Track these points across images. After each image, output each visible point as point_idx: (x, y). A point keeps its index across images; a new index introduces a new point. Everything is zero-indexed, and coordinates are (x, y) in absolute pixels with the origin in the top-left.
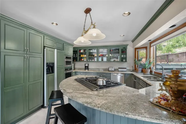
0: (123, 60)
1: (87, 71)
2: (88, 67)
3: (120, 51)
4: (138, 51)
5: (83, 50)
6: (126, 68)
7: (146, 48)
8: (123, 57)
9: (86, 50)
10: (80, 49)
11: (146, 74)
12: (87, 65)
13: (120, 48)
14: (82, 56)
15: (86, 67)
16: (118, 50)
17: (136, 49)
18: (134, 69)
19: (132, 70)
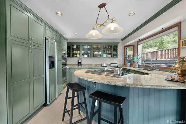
0: (115, 56)
1: (80, 67)
2: (81, 63)
3: (112, 48)
4: (126, 49)
5: (76, 46)
6: (117, 64)
7: (133, 46)
8: (114, 53)
9: (79, 46)
10: (74, 45)
11: (135, 67)
12: (80, 61)
13: (112, 45)
14: (74, 52)
15: (79, 63)
16: (111, 47)
17: (125, 46)
18: (123, 64)
19: (121, 65)
